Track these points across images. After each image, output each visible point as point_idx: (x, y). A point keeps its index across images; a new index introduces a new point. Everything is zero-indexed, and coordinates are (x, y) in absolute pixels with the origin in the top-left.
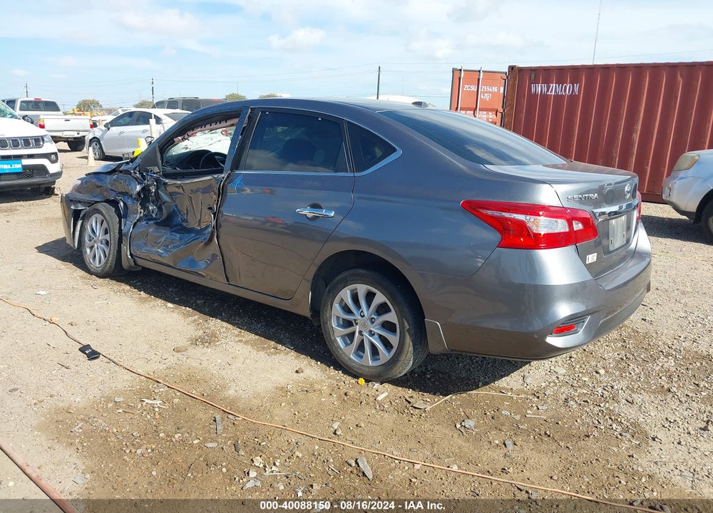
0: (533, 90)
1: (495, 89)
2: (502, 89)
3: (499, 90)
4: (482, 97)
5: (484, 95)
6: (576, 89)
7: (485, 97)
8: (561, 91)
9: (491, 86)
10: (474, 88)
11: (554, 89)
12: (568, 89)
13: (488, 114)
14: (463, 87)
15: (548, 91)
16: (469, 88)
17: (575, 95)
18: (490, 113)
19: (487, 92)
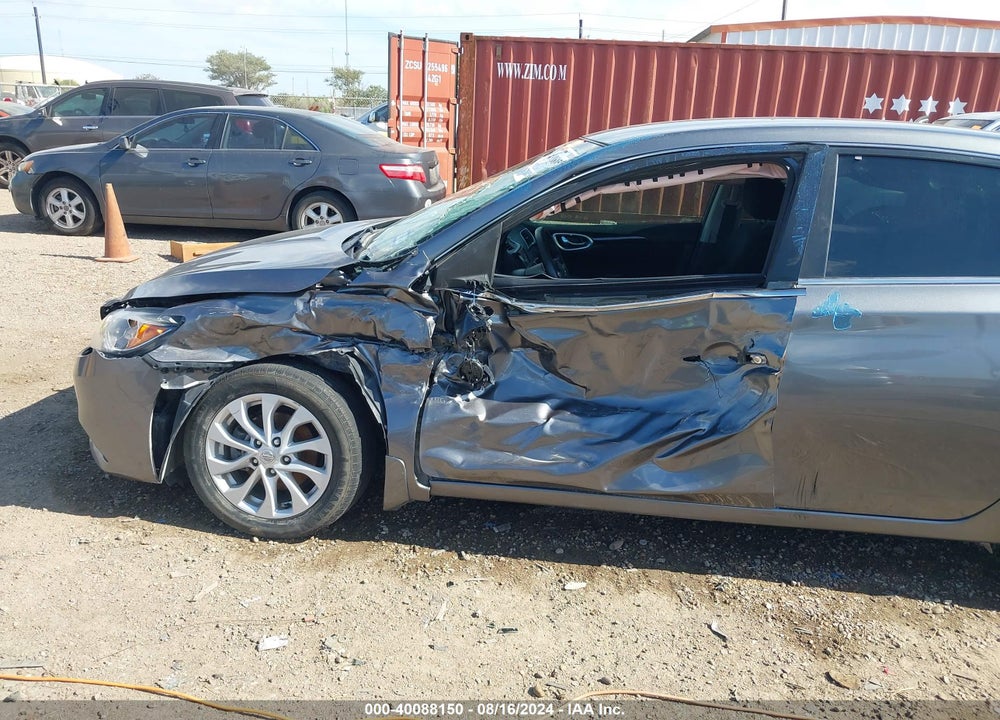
0: (500, 71)
1: (444, 68)
2: (453, 68)
3: (450, 70)
4: (430, 80)
5: (431, 78)
6: (563, 73)
7: (432, 80)
8: (542, 74)
9: (440, 63)
10: (418, 66)
11: (532, 71)
12: (552, 72)
13: (437, 106)
14: (405, 63)
15: (523, 73)
16: (412, 65)
17: (562, 80)
18: (440, 105)
19: (435, 73)
